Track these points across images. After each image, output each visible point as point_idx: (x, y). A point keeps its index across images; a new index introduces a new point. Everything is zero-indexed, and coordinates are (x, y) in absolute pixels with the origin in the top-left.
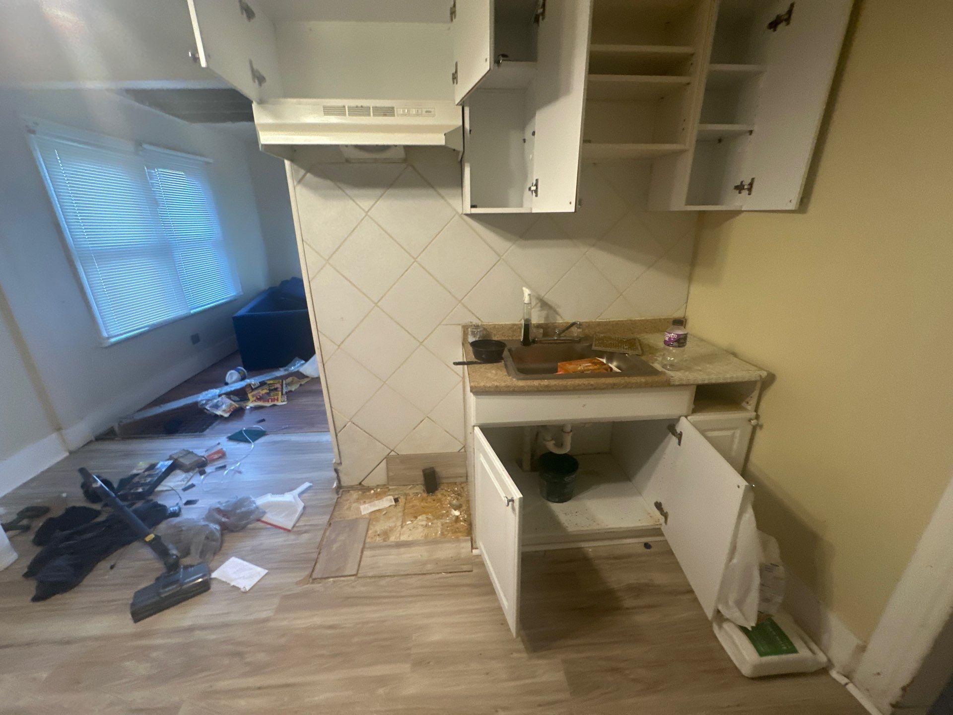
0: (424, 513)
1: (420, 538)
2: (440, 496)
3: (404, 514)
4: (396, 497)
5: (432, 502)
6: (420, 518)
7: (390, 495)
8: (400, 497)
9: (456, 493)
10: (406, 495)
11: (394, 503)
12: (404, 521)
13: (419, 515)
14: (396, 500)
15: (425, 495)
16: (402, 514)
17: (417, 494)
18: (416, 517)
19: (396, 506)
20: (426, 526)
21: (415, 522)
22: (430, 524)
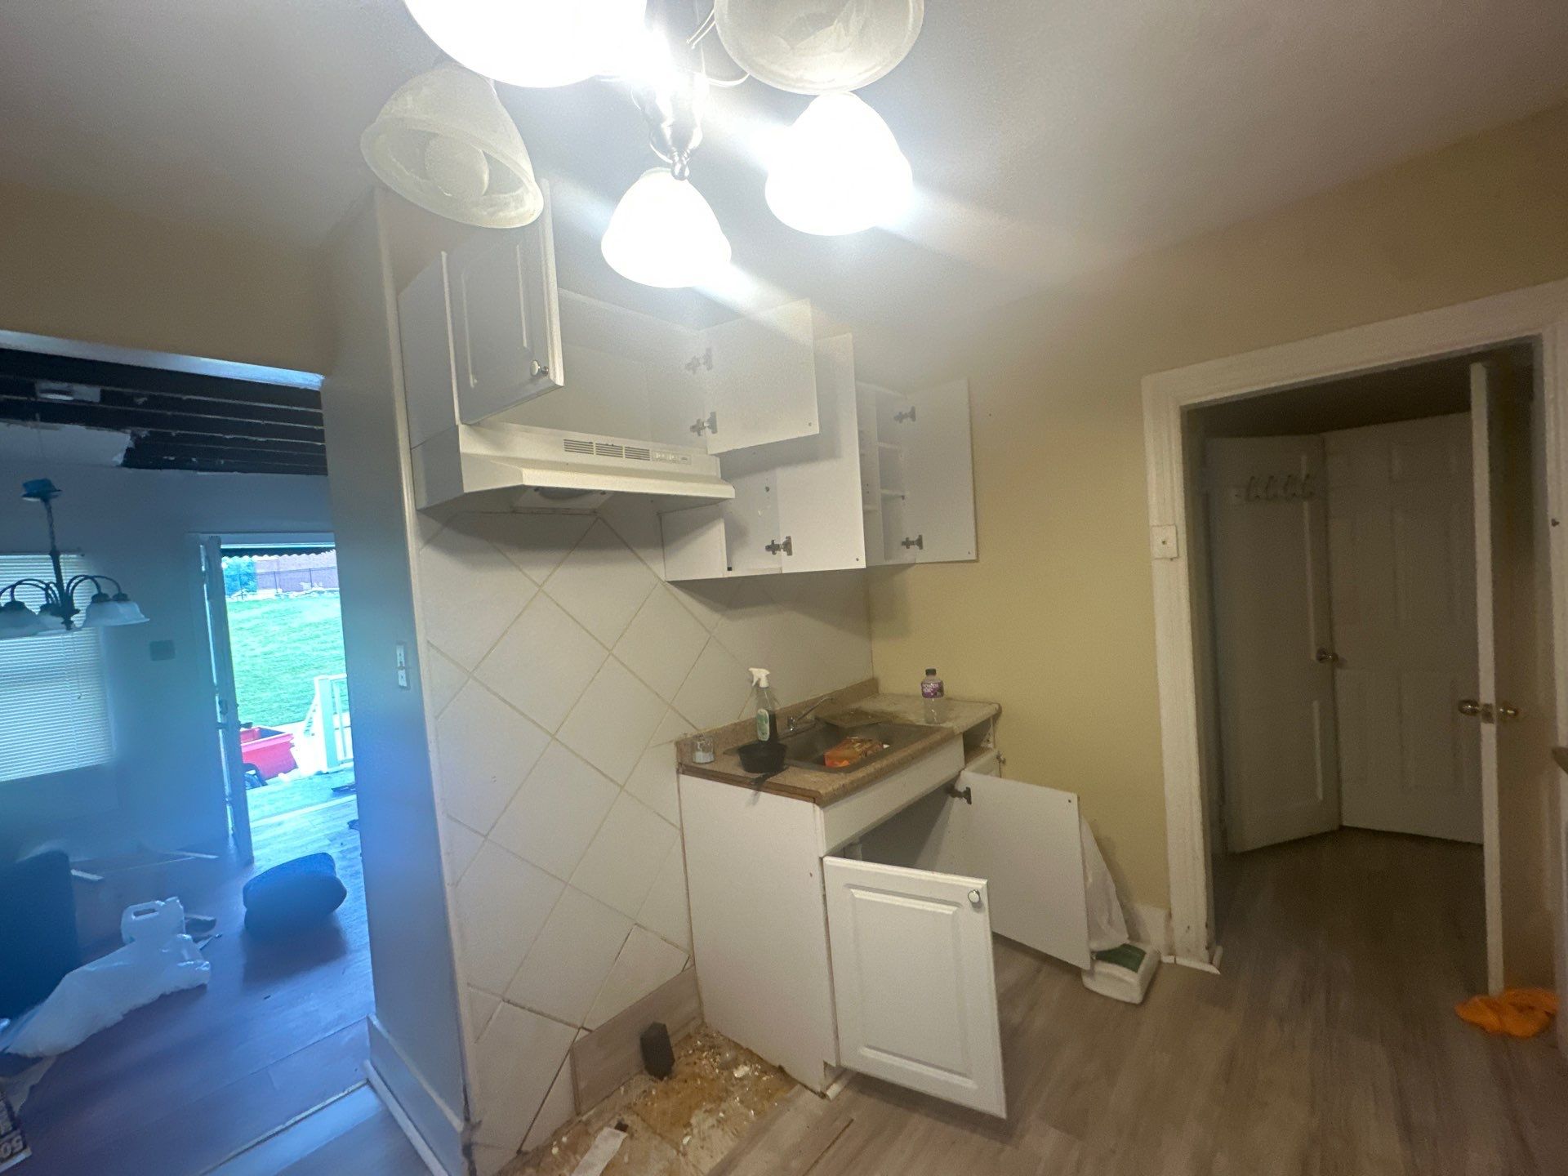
0: (691, 1110)
1: (731, 1144)
2: (687, 1070)
3: (660, 1135)
4: (614, 1123)
5: (686, 1085)
6: (693, 1121)
7: (601, 1129)
8: (623, 1119)
9: (706, 1048)
10: (629, 1108)
11: (623, 1135)
12: (676, 1146)
13: (690, 1117)
14: (622, 1127)
15: (661, 1084)
16: (659, 1138)
17: (647, 1093)
18: (688, 1125)
19: (632, 1136)
20: (719, 1121)
21: (695, 1131)
22: (721, 1115)
